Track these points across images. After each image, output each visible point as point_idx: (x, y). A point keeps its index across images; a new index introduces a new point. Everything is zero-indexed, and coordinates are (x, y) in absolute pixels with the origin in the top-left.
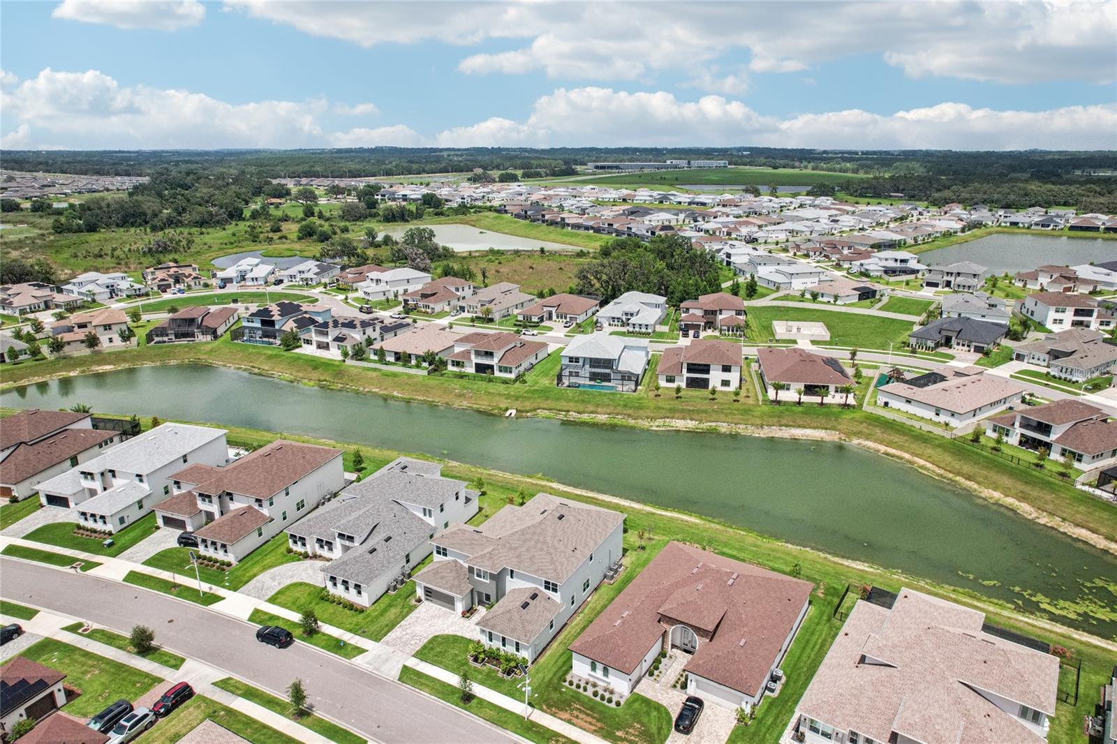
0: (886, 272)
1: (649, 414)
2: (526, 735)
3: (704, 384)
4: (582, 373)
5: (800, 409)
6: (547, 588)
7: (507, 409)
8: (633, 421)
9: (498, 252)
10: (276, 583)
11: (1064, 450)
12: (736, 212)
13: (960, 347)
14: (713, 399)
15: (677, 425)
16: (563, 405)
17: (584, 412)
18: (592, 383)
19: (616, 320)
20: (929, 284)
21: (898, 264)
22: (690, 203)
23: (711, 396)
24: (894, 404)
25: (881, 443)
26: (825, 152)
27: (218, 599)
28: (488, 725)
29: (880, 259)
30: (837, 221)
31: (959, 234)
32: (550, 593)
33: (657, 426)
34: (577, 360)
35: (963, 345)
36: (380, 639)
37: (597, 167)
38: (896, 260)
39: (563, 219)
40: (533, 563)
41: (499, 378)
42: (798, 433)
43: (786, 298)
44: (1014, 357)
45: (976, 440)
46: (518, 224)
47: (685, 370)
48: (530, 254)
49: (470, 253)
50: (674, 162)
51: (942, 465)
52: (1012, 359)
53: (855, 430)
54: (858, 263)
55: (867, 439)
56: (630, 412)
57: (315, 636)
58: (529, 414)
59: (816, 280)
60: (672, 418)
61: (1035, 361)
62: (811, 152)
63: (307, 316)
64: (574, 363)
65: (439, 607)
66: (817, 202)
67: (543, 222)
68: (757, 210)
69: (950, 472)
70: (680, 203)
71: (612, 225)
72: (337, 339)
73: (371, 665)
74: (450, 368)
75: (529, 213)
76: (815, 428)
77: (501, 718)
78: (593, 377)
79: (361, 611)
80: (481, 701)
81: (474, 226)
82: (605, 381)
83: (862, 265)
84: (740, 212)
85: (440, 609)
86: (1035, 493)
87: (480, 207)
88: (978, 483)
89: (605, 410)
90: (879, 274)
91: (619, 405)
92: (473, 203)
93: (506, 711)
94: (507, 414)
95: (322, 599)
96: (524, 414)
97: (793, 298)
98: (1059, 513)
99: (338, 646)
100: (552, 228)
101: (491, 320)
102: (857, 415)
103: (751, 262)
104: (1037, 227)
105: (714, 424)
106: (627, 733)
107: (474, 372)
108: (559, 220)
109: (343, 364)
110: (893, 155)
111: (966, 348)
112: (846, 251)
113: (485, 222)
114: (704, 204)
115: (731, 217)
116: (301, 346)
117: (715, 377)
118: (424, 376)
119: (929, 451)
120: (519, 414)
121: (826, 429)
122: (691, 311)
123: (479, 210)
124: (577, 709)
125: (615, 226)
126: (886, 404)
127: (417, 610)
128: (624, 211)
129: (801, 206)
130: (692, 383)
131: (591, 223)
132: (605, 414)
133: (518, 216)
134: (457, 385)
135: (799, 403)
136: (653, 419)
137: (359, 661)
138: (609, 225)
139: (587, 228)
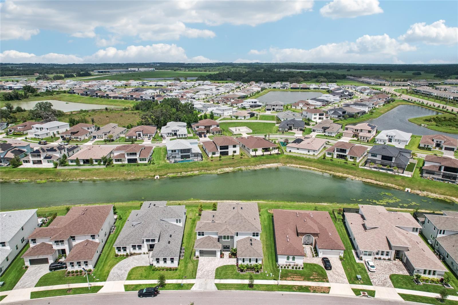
0: (251, 107)
1: (214, 168)
2: (283, 290)
3: (226, 153)
4: (177, 156)
5: (264, 157)
6: (254, 236)
7: (154, 176)
8: (209, 172)
9: (85, 111)
10: (123, 271)
11: (351, 157)
12: (178, 88)
13: (295, 130)
14: (233, 159)
15: (227, 170)
16: (177, 170)
17: (188, 172)
18: (182, 160)
19: (170, 134)
20: (268, 110)
21: (254, 104)
22: (156, 86)
23: (232, 157)
24: (293, 151)
25: (297, 164)
26: (189, 64)
27: (100, 287)
28: (267, 292)
29: (247, 102)
30: (219, 90)
31: (261, 92)
32: (255, 237)
33: (219, 172)
34: (175, 151)
35: (296, 129)
36: (196, 277)
37: (99, 72)
38: (253, 102)
39: (107, 95)
40: (245, 228)
41: (141, 164)
42: (269, 165)
43: (224, 119)
44: (312, 131)
45: (324, 158)
46: (84, 99)
47: (219, 149)
48: (101, 111)
49: (72, 112)
50: (132, 69)
51: (320, 168)
52: (312, 132)
53: (286, 161)
54: (240, 104)
55: (292, 164)
56: (206, 168)
57: (165, 286)
58: (165, 176)
59: (232, 111)
60: (223, 168)
61: (319, 131)
62: (183, 64)
63: (17, 149)
64: (174, 153)
65: (207, 257)
66: (204, 83)
67: (97, 96)
68: (185, 87)
69: (323, 170)
70: (151, 86)
71: (133, 96)
72: (46, 158)
73: (201, 288)
74: (114, 163)
75: (88, 93)
76: (273, 163)
77: (269, 288)
78: (182, 157)
79: (176, 269)
80: (257, 285)
81: (60, 100)
82: (187, 158)
83: (242, 105)
84: (180, 88)
85: (208, 258)
86: (351, 171)
87: (58, 92)
88: (333, 171)
89: (195, 169)
90: (248, 108)
91: (200, 166)
92: (53, 89)
93: (269, 285)
94: (156, 178)
95: (153, 270)
96: (163, 177)
97: (227, 119)
98: (360, 176)
99: (180, 286)
100: (103, 99)
101: (113, 140)
102: (283, 156)
103: (204, 107)
104: (281, 89)
105: (239, 167)
106: (314, 276)
107: (127, 163)
108: (105, 95)
109: (56, 169)
110: (214, 64)
111: (297, 130)
112: (232, 101)
113: (66, 98)
114: (161, 86)
115: (177, 90)
116: (22, 164)
117: (231, 150)
118: (104, 168)
119: (313, 164)
120: (161, 177)
121: (277, 163)
122: (200, 127)
123: (58, 93)
124: (291, 275)
125: (134, 96)
126: (290, 151)
127: (199, 262)
128: (132, 90)
129: (199, 85)
130: (222, 154)
131: (122, 96)
132: (197, 171)
133: (82, 94)
134: (123, 169)
135: (263, 155)
136: (216, 169)
137: (194, 288)
138: (131, 96)
139: (120, 98)
